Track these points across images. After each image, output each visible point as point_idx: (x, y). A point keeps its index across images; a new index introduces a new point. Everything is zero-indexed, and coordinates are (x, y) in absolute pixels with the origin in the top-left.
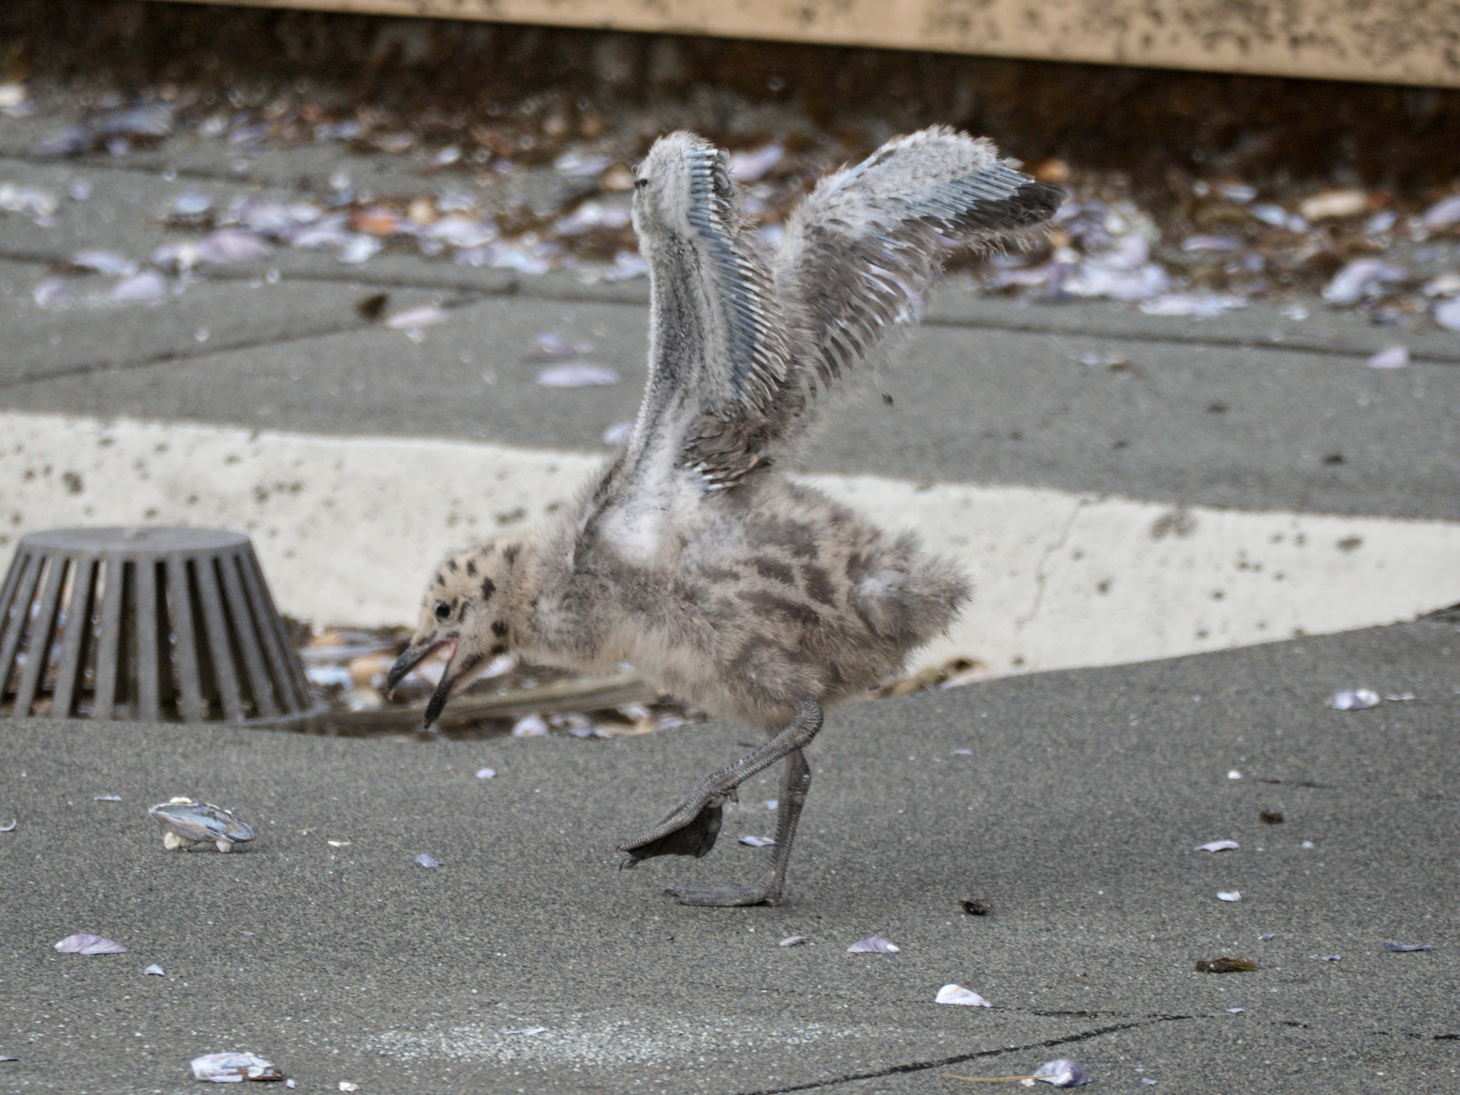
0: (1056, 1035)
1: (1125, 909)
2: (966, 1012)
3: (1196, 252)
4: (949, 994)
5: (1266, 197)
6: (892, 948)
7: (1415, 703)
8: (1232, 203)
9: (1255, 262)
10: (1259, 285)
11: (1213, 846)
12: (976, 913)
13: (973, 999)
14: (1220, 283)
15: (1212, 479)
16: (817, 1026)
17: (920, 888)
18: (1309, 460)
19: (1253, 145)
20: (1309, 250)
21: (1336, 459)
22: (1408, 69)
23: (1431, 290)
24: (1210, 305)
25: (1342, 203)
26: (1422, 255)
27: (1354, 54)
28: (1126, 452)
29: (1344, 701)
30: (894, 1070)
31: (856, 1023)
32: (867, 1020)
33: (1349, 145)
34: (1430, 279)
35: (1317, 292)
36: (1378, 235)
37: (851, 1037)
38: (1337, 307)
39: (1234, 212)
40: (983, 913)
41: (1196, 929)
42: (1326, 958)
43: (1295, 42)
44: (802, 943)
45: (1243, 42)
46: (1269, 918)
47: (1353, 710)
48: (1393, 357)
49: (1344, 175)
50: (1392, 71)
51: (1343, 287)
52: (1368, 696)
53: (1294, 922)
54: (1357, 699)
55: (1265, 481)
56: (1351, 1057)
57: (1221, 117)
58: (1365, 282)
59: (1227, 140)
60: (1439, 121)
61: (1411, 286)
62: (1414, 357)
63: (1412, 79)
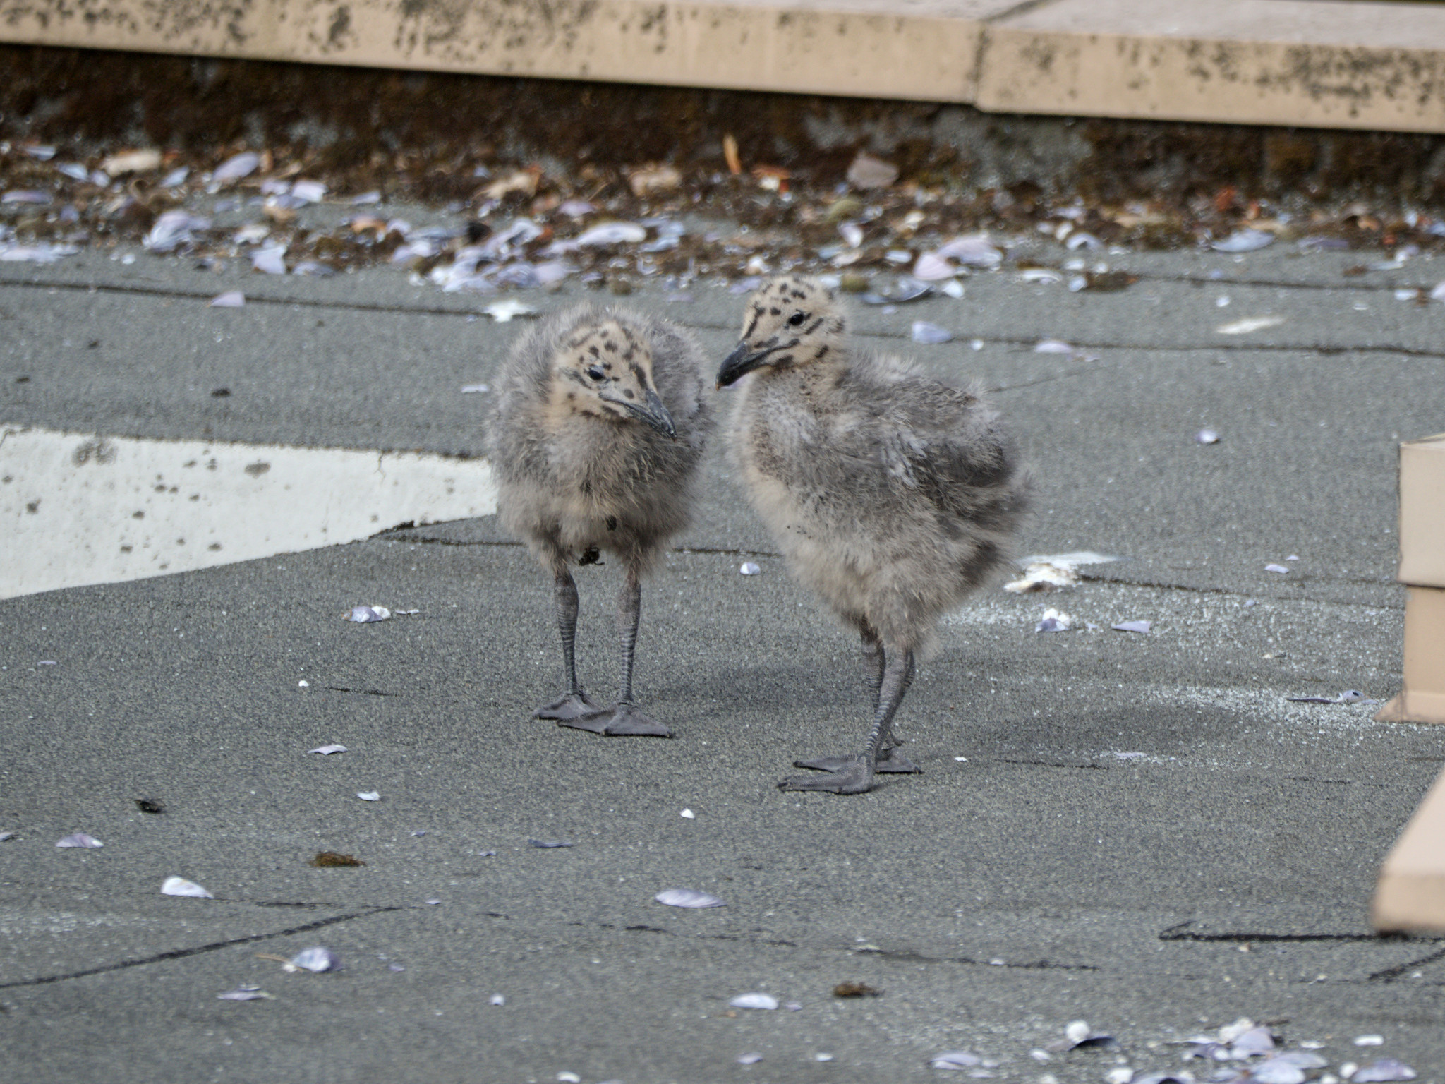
0: (288, 924)
1: (280, 807)
2: (196, 903)
3: (12, 203)
4: (173, 886)
5: (66, 155)
6: (96, 843)
7: (422, 616)
8: (36, 159)
9: (72, 214)
10: (82, 233)
11: (325, 750)
12: (151, 811)
13: (197, 891)
14: (46, 233)
15: (118, 411)
16: (69, 915)
17: (91, 788)
18: (200, 394)
19: (49, 109)
20: (118, 203)
21: (224, 393)
22: (196, 42)
23: (241, 237)
24: (46, 253)
25: (141, 160)
26: (220, 206)
27: (145, 28)
28: (30, 386)
29: (361, 615)
30: (162, 957)
31: (104, 912)
32: (112, 909)
33: (138, 108)
34: (235, 229)
35: (138, 239)
36: (175, 187)
37: (103, 925)
38: (159, 253)
39: (38, 168)
40: (157, 811)
41: (352, 826)
42: (483, 853)
43: (90, 17)
44: (12, 838)
45: (44, 19)
46: (413, 816)
47: (370, 622)
48: (233, 299)
49: (133, 136)
50: (181, 43)
51: (159, 235)
52: (381, 611)
53: (435, 819)
54: (372, 614)
55: (166, 413)
56: (563, 946)
57: (22, 84)
58: (177, 231)
59: (26, 105)
60: (222, 86)
61: (220, 235)
62: (248, 299)
63: (199, 50)
